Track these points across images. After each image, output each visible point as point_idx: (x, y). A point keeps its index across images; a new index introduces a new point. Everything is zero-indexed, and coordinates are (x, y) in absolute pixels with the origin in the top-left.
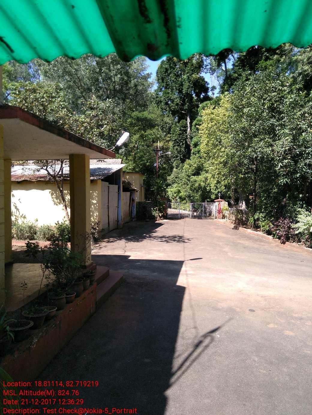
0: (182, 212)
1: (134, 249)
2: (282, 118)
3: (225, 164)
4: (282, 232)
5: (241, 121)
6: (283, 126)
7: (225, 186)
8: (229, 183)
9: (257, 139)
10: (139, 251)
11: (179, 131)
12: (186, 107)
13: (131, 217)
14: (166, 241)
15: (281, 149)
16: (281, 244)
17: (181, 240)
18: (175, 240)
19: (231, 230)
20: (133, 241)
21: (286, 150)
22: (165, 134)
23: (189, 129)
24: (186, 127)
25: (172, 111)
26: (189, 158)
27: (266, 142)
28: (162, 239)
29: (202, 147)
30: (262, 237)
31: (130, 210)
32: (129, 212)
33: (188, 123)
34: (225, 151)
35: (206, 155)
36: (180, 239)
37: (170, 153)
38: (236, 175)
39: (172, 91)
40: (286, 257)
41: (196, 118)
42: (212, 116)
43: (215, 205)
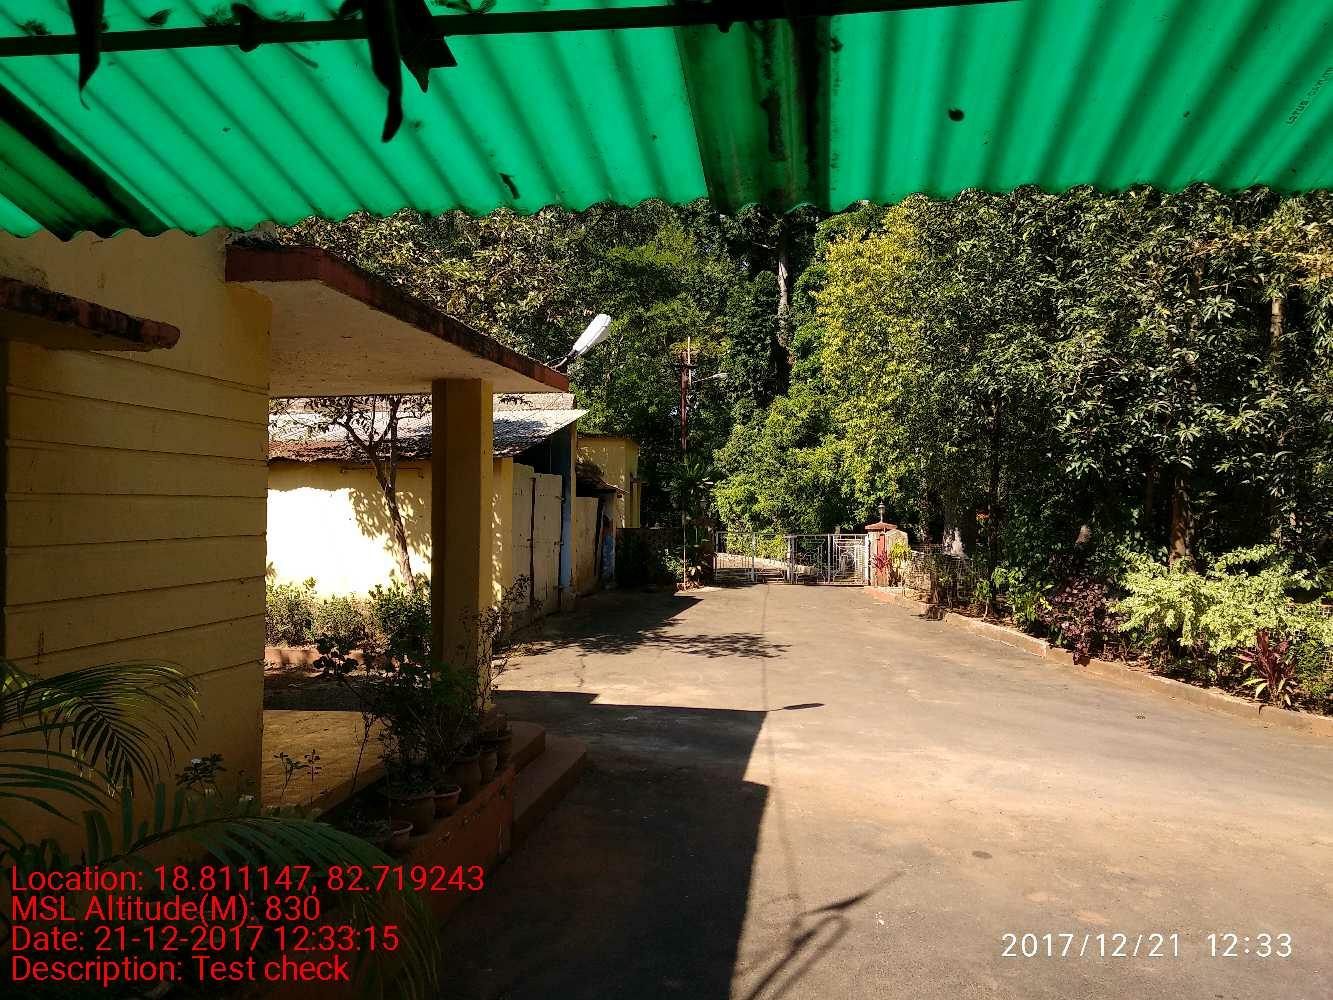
0: (761, 563)
1: (615, 676)
2: (1076, 272)
3: (899, 411)
4: (1078, 627)
5: (950, 279)
6: (1079, 296)
7: (900, 481)
8: (911, 472)
9: (999, 335)
10: (629, 682)
11: (753, 305)
12: (775, 230)
13: (600, 577)
14: (706, 651)
15: (1072, 366)
16: (1076, 663)
17: (754, 648)
18: (735, 650)
19: (918, 619)
20: (604, 651)
21: (1086, 371)
22: (708, 313)
23: (783, 301)
24: (774, 292)
25: (731, 243)
26: (784, 393)
27: (1025, 345)
28: (695, 646)
29: (827, 358)
30: (1017, 641)
31: (599, 552)
33: (782, 283)
34: (897, 372)
35: (838, 383)
36: (750, 645)
37: (723, 375)
38: (933, 447)
40: (1091, 703)
41: (808, 265)
42: (859, 261)
43: (867, 543)
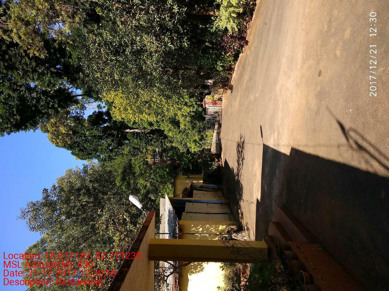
0: (214, 139)
2: (126, 43)
3: (168, 97)
4: (237, 44)
6: (133, 42)
7: (190, 97)
8: (187, 94)
10: (253, 186)
11: (137, 139)
12: (115, 132)
13: (218, 190)
14: (242, 160)
16: (248, 45)
17: (241, 145)
18: (242, 151)
21: (156, 39)
22: (139, 153)
23: (136, 130)
24: (133, 133)
25: (119, 146)
26: (163, 131)
28: (240, 164)
29: (152, 119)
32: (213, 192)
33: (131, 131)
34: (156, 98)
35: (159, 116)
36: (240, 146)
38: (180, 87)
39: (100, 146)
40: (261, 39)
42: (122, 109)
43: (209, 107)
